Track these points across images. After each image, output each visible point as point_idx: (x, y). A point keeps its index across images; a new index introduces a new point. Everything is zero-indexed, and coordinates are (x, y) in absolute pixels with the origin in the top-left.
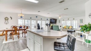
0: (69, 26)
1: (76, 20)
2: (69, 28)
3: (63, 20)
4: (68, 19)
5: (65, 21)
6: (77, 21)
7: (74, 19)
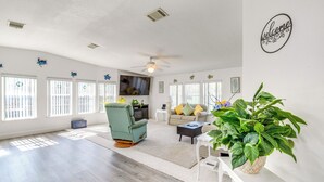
0: (194, 106)
1: (216, 81)
2: (192, 114)
3: (175, 81)
4: (192, 77)
5: (180, 87)
6: (220, 84)
7: (210, 77)
